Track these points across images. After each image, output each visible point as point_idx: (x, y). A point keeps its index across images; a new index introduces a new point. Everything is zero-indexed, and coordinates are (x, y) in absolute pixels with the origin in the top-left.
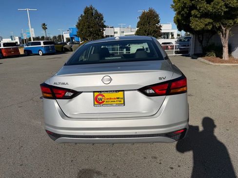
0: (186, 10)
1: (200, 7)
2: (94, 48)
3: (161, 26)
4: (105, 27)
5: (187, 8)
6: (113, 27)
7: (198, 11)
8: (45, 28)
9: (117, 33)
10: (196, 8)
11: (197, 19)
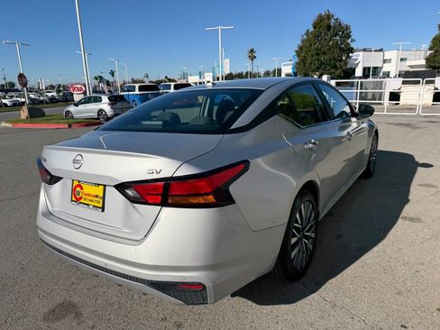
2: (209, 100)
4: (351, 50)
6: (381, 50)
8: (252, 58)
9: (390, 61)
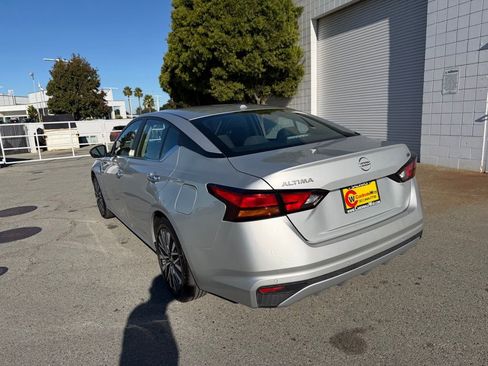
0: (200, 65)
1: (228, 63)
3: (103, 94)
5: (203, 62)
7: (224, 68)
10: (220, 65)
11: (221, 82)
